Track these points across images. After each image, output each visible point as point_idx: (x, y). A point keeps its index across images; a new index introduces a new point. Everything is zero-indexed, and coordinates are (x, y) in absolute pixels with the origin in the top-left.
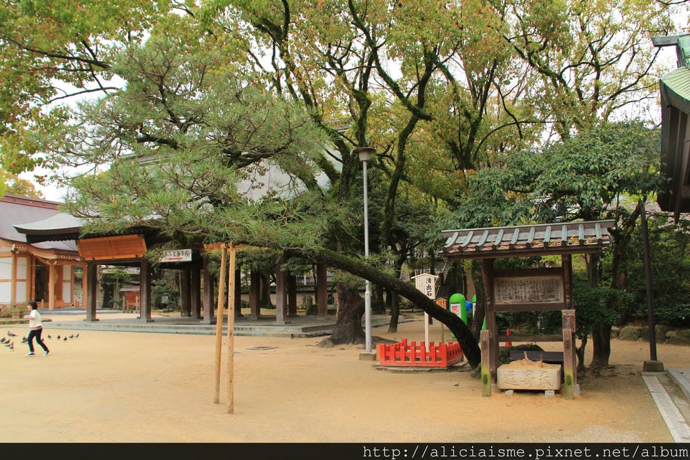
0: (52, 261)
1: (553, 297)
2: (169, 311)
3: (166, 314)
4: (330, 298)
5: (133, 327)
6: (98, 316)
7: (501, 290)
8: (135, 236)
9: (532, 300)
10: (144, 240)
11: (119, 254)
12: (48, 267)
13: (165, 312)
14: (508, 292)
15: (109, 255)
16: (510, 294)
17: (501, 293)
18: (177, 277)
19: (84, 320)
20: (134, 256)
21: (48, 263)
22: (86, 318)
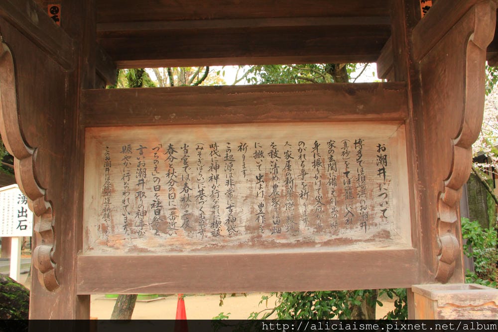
1: (365, 221)
7: (119, 186)
9: (266, 234)
14: (150, 197)
16: (157, 206)
17: (116, 200)
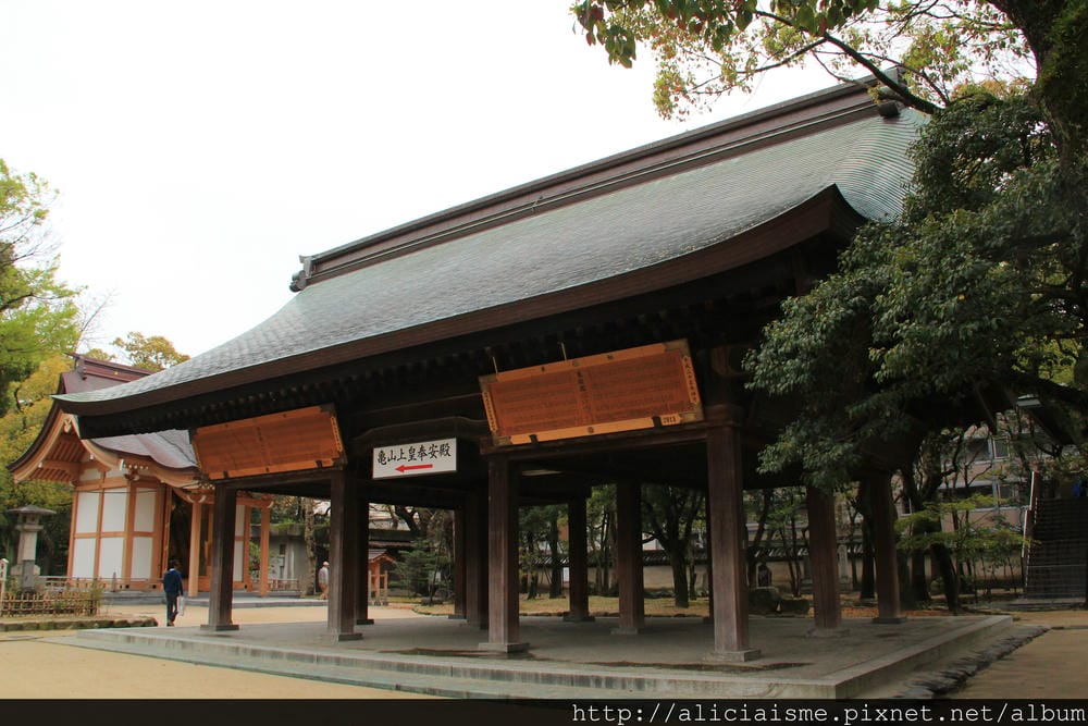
0: (197, 495)
2: (432, 603)
3: (427, 609)
4: (764, 573)
5: (292, 657)
6: (237, 616)
8: (314, 411)
10: (334, 420)
11: (282, 461)
12: (190, 506)
13: (424, 604)
15: (253, 464)
18: (448, 531)
19: (203, 626)
20: (312, 464)
21: (189, 499)
22: (206, 622)
